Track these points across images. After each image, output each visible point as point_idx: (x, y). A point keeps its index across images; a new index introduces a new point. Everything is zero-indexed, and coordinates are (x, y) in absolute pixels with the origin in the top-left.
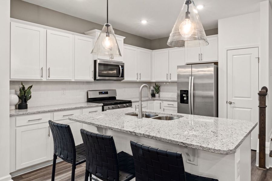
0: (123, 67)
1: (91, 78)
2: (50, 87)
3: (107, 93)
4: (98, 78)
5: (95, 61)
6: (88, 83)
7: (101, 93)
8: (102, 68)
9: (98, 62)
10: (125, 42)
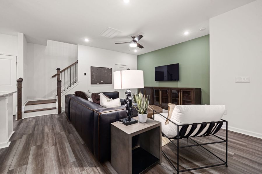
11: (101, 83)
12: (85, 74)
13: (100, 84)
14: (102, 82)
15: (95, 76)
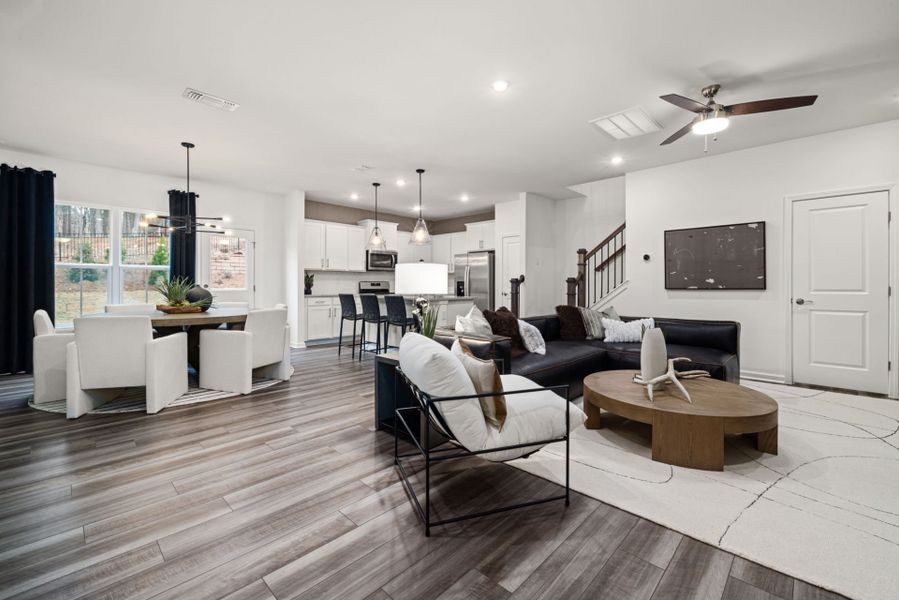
0: (396, 256)
1: (362, 268)
2: (326, 276)
3: (379, 285)
4: (370, 268)
5: (367, 252)
6: (360, 273)
7: (373, 285)
8: (375, 258)
9: (370, 252)
10: (399, 229)
11: (704, 287)
12: (646, 258)
13: (699, 289)
14: (711, 281)
15: (679, 262)
